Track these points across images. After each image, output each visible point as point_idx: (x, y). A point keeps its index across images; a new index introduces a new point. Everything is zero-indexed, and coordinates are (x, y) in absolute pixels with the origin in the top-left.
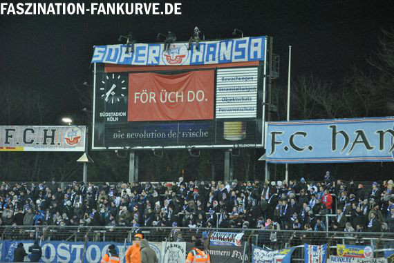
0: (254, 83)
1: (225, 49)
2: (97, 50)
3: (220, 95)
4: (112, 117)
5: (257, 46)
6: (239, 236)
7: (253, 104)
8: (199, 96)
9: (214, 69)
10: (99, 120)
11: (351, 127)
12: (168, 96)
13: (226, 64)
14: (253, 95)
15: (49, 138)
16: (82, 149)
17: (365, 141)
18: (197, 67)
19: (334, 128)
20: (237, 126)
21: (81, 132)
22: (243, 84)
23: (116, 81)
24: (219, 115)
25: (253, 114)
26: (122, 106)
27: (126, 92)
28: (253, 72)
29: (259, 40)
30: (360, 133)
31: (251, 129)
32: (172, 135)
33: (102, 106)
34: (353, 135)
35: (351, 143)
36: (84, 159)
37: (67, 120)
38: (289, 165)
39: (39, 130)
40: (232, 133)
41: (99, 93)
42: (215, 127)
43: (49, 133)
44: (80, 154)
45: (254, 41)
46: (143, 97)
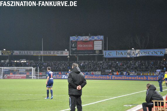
0: (101, 44)
1: (96, 38)
2: (71, 37)
3: (95, 46)
4: (74, 49)
5: (102, 37)
6: (111, 71)
7: (101, 47)
8: (91, 46)
9: (94, 41)
10: (71, 50)
11: (120, 52)
12: (85, 46)
13: (96, 40)
18: (90, 41)
19: (117, 52)
20: (98, 51)
22: (99, 44)
23: (74, 43)
24: (95, 49)
25: (101, 49)
26: (76, 47)
27: (76, 45)
28: (101, 42)
29: (102, 36)
30: (121, 53)
31: (101, 52)
32: (86, 53)
33: (72, 47)
34: (120, 53)
37: (66, 50)
38: (108, 58)
39: (60, 52)
40: (97, 52)
42: (94, 51)
43: (62, 52)
44: (68, 56)
45: (101, 36)
46: (80, 46)
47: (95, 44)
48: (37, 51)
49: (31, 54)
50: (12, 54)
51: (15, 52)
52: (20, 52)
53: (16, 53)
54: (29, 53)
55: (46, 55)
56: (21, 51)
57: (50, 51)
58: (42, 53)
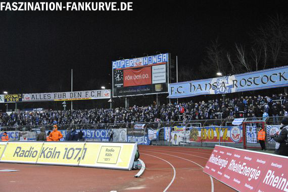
0: (165, 70)
1: (155, 59)
2: (114, 63)
3: (153, 75)
4: (119, 86)
5: (165, 57)
6: (144, 125)
7: (165, 78)
8: (146, 76)
9: (151, 66)
10: (115, 87)
11: (196, 83)
12: (136, 77)
13: (155, 64)
14: (165, 74)
15: (99, 94)
16: (110, 97)
17: (201, 88)
18: (146, 66)
19: (191, 84)
20: (159, 86)
21: (109, 91)
22: (161, 71)
23: (119, 73)
24: (153, 82)
25: (165, 81)
27: (123, 77)
28: (164, 66)
29: (165, 55)
30: (199, 85)
31: (164, 86)
32: (138, 91)
33: (116, 82)
34: (197, 86)
35: (196, 89)
36: (110, 101)
37: (103, 87)
39: (96, 91)
40: (158, 88)
41: (114, 78)
42: (152, 87)
43: (99, 93)
44: (109, 99)
45: (164, 55)
46: (128, 78)
47: (153, 71)
48: (60, 93)
49: (51, 99)
50: (20, 100)
51: (25, 97)
52: (33, 96)
53: (27, 97)
54: (47, 97)
55: (73, 99)
56: (35, 94)
57: (79, 92)
58: (68, 96)
